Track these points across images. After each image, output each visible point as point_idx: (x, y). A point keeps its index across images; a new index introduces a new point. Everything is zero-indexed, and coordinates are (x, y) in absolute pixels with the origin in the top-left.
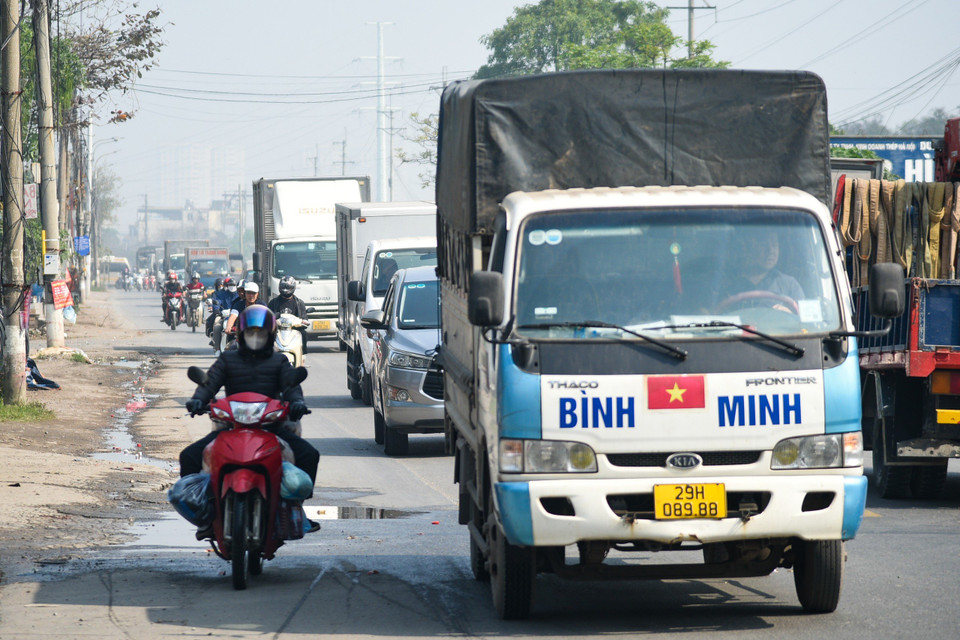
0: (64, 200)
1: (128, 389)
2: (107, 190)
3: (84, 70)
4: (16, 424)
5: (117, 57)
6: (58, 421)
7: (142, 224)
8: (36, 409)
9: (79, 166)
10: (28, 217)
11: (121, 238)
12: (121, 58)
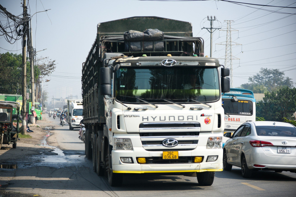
0: (37, 96)
1: (47, 132)
2: (46, 95)
3: (41, 72)
4: (24, 138)
5: (47, 69)
6: (32, 138)
7: (52, 101)
8: (28, 136)
9: (40, 90)
10: (27, 99)
11: (48, 104)
12: (48, 69)
